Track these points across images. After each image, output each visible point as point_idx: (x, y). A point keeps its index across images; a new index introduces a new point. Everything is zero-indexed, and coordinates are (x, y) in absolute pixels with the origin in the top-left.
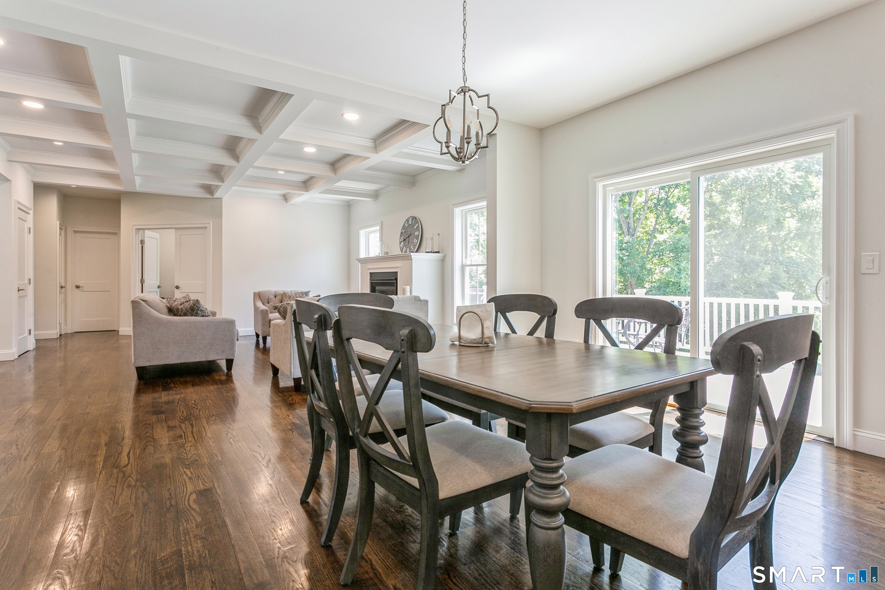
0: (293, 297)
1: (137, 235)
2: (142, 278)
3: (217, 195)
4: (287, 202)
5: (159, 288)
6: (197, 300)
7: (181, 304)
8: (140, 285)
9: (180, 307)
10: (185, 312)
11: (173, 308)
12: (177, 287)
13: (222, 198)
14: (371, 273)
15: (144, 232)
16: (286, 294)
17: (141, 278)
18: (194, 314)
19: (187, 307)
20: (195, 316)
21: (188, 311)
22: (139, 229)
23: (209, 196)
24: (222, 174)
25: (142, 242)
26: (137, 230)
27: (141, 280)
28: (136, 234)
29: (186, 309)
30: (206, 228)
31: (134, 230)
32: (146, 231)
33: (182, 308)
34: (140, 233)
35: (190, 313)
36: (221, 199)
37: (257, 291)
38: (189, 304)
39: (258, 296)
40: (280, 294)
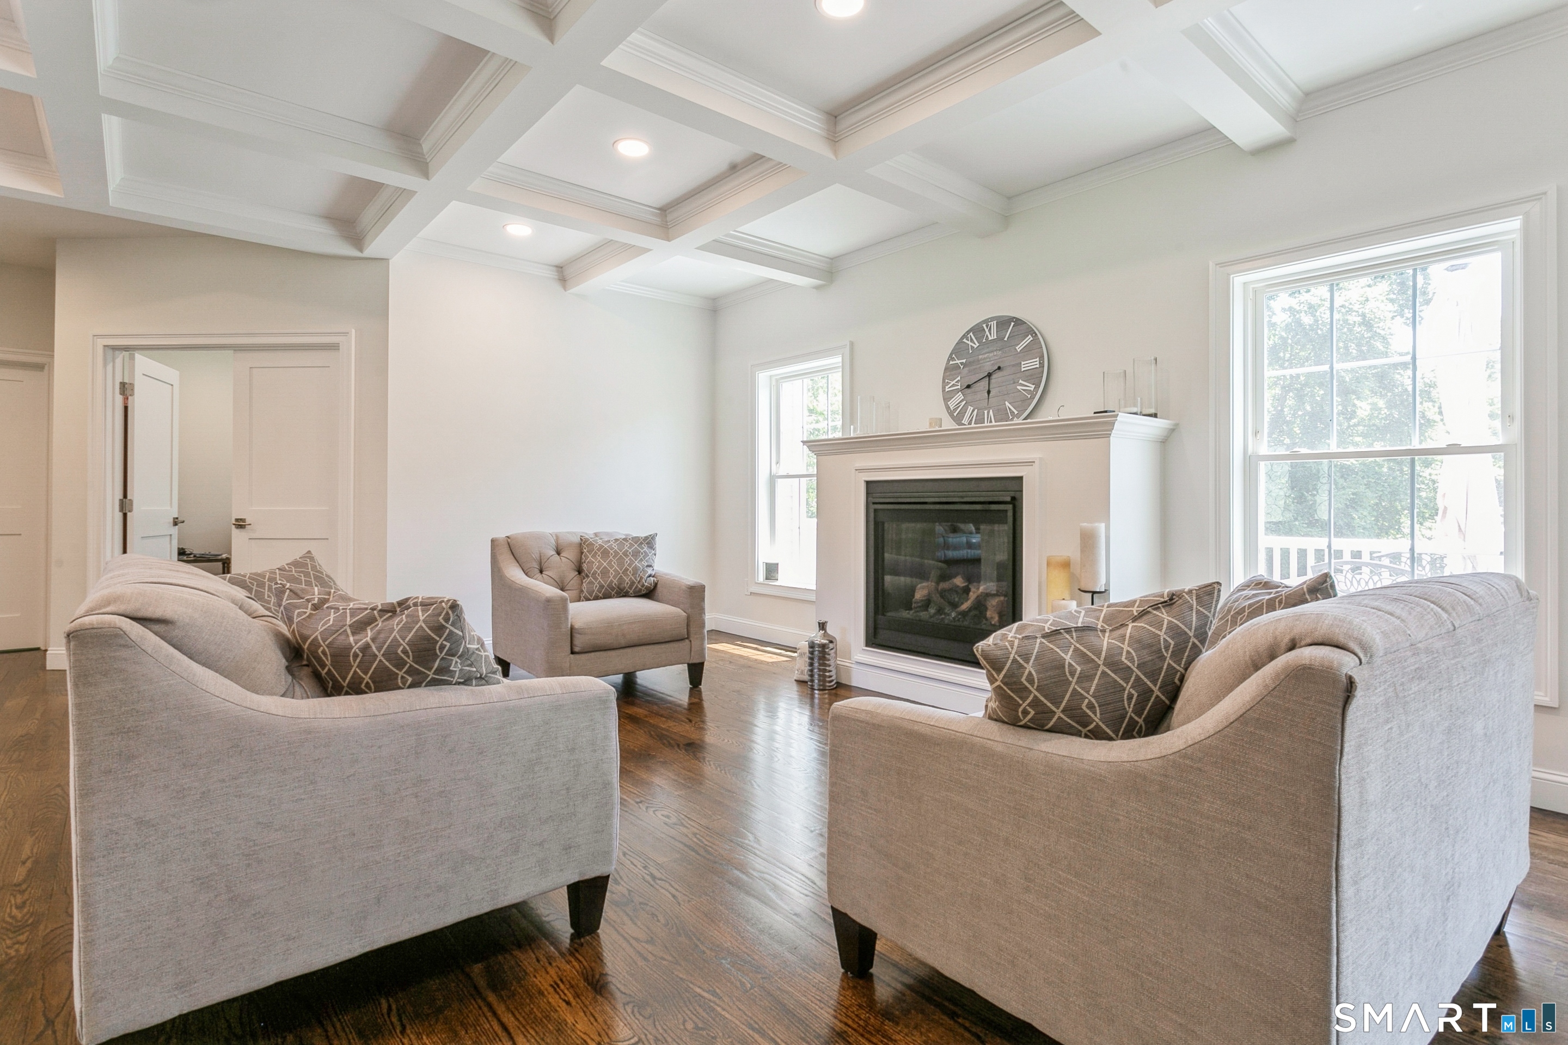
0: (616, 552)
1: (110, 367)
2: (125, 496)
3: (371, 250)
4: (565, 288)
5: (175, 524)
6: (454, 606)
7: (359, 627)
8: (119, 516)
9: (355, 642)
10: (382, 669)
11: (315, 644)
12: (241, 524)
13: (387, 260)
14: (868, 483)
15: (132, 358)
16: (591, 544)
17: (119, 495)
18: (431, 675)
19: (395, 643)
20: (434, 683)
21: (400, 664)
22: (115, 348)
23: (348, 250)
24: (426, 147)
25: (126, 389)
26: (110, 352)
27: (121, 501)
28: (105, 365)
29: (391, 654)
30: (334, 347)
31: (100, 351)
32: (138, 356)
33: (365, 649)
34: (119, 361)
35: (411, 671)
36: (384, 261)
37: (501, 534)
38: (407, 628)
39: (506, 550)
40: (570, 545)
